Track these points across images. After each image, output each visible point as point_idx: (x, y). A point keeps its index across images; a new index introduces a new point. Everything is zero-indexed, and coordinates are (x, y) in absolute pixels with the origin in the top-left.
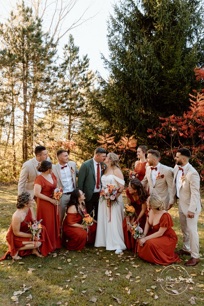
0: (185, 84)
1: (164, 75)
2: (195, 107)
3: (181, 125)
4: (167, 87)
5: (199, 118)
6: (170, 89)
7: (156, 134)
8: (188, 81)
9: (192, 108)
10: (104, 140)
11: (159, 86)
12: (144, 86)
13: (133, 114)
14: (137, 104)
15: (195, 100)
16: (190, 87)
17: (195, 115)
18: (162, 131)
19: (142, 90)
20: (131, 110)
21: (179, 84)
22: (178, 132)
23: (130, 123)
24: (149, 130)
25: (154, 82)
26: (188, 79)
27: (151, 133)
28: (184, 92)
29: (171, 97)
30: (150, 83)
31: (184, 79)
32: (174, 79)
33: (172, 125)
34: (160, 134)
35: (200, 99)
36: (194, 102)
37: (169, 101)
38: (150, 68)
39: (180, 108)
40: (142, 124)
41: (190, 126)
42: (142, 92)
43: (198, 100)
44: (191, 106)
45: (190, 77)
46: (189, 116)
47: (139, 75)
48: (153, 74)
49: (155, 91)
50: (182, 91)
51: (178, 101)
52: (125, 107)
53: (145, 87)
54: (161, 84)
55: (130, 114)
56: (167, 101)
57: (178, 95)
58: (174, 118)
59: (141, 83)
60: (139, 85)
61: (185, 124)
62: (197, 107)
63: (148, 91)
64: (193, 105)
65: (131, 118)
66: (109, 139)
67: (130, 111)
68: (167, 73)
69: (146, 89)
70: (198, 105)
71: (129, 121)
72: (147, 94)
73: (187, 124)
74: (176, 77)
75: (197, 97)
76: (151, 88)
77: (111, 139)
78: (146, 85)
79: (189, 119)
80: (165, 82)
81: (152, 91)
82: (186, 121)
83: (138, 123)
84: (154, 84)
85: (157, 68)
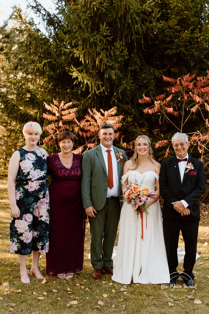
4: (172, 22)
10: (57, 114)
30: (144, 13)
37: (175, 49)
40: (129, 88)
51: (190, 51)
53: (137, 18)
56: (172, 49)
66: (67, 112)
67: (108, 62)
72: (137, 33)
74: (190, 7)
77: (70, 113)
84: (153, 15)
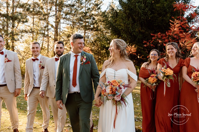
0: (167, 13)
1: (154, 7)
2: (173, 28)
3: (165, 39)
4: (156, 15)
5: (175, 35)
6: (158, 16)
7: (148, 44)
8: (169, 11)
9: (171, 29)
11: (151, 14)
12: (141, 14)
13: (134, 31)
14: (137, 25)
15: (173, 24)
16: (170, 15)
17: (173, 33)
18: (152, 43)
19: (140, 17)
20: (133, 29)
21: (164, 13)
22: (163, 43)
23: (132, 37)
24: (144, 42)
25: (148, 12)
26: (169, 10)
27: (146, 44)
28: (166, 18)
29: (158, 21)
30: (145, 12)
31: (167, 10)
32: (160, 10)
33: (159, 39)
34: (151, 44)
35: (176, 23)
36: (173, 25)
38: (146, 2)
39: (164, 28)
40: (140, 38)
41: (170, 40)
42: (140, 18)
43: (175, 24)
44: (171, 27)
45: (170, 9)
46: (169, 34)
47: (138, 7)
48: (147, 7)
49: (148, 17)
50: (165, 17)
51: (162, 24)
52: (129, 27)
54: (152, 13)
55: (132, 32)
56: (156, 23)
57: (163, 20)
58: (160, 35)
59: (140, 12)
60: (138, 13)
61: (167, 38)
62: (174, 28)
63: (144, 17)
64: (172, 27)
65: (133, 34)
68: (156, 6)
69: (143, 16)
70: (175, 27)
71: (131, 36)
72: (143, 19)
73: (168, 38)
74: (162, 9)
75: (175, 22)
76: (145, 15)
78: (143, 13)
79: (169, 36)
80: (154, 12)
81: (147, 17)
82: (167, 37)
83: (137, 37)
84: (148, 13)
85: (149, 3)
